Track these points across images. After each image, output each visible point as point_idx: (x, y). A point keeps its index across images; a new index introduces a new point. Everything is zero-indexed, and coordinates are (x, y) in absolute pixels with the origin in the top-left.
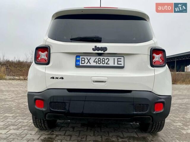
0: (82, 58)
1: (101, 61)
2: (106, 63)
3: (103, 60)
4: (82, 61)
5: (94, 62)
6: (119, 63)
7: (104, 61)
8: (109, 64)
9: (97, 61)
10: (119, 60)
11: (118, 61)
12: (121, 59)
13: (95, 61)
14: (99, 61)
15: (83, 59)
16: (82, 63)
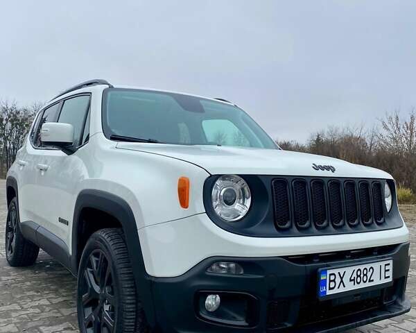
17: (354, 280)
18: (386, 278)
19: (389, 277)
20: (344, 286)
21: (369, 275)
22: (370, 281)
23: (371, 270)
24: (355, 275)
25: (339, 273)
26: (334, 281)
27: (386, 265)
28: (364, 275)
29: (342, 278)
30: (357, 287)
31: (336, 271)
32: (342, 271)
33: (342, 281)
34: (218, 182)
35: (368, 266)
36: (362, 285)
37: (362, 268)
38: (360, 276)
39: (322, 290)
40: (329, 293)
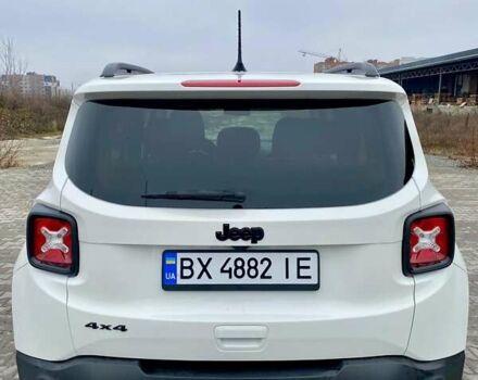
0: (182, 260)
1: (246, 268)
2: (260, 273)
3: (253, 264)
4: (185, 270)
5: (222, 271)
6: (301, 274)
7: (255, 268)
8: (270, 277)
9: (233, 268)
10: (302, 263)
11: (299, 268)
12: (308, 259)
13: (226, 268)
14: (237, 267)
15: (187, 264)
16: (182, 277)
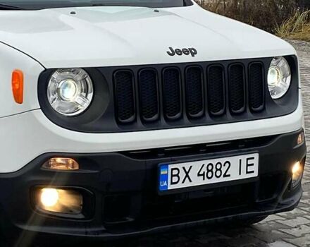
17: (203, 175)
18: (247, 172)
19: (253, 172)
20: (190, 181)
21: (224, 169)
22: (225, 176)
23: (227, 165)
24: (204, 170)
25: (184, 168)
26: (177, 175)
27: (248, 159)
28: (217, 170)
29: (187, 173)
30: (207, 182)
31: (179, 166)
32: (187, 165)
33: (187, 176)
34: (55, 75)
35: (223, 160)
36: (214, 180)
37: (214, 162)
38: (211, 171)
39: (162, 184)
40: (170, 187)
